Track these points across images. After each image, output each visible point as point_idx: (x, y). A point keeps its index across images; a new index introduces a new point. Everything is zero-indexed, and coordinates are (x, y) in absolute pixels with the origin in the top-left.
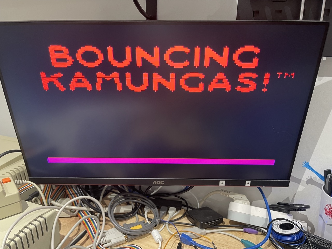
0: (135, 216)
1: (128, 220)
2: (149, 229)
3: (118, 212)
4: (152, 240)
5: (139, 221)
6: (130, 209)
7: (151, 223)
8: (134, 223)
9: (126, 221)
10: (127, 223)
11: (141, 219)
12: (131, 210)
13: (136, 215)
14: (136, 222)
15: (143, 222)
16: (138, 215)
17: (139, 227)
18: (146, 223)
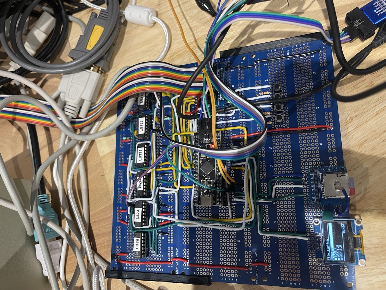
0: (71, 22)
1: (69, 39)
2: (117, 16)
3: (39, 46)
4: (139, 30)
5: (86, 23)
6: (49, 19)
7: (108, 4)
8: (82, 34)
9: (68, 44)
10: (73, 47)
11: (84, 16)
12: (52, 19)
13: (70, 18)
14: (84, 29)
15: (93, 17)
16: (73, 15)
17: (98, 32)
18: (100, 13)
